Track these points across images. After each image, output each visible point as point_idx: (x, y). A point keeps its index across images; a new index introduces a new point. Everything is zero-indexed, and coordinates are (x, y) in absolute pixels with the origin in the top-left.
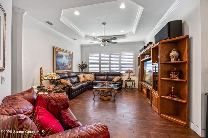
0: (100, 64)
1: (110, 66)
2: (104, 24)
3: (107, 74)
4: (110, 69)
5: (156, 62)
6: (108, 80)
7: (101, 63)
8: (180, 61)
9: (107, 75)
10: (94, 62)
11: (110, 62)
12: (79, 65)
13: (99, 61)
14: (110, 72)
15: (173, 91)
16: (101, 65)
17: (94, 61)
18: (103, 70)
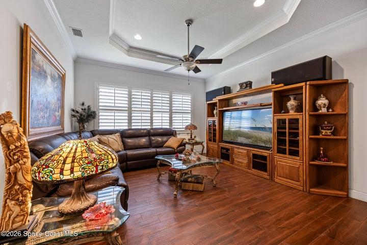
0: (130, 111)
1: (152, 117)
2: (189, 22)
3: (149, 134)
4: (152, 123)
5: (284, 113)
6: (153, 145)
7: (133, 109)
8: (332, 111)
9: (149, 136)
10: (115, 107)
11: (152, 109)
12: (73, 110)
13: (127, 106)
14: (152, 129)
15: (322, 152)
16: (133, 115)
17: (116, 105)
18: (136, 125)
